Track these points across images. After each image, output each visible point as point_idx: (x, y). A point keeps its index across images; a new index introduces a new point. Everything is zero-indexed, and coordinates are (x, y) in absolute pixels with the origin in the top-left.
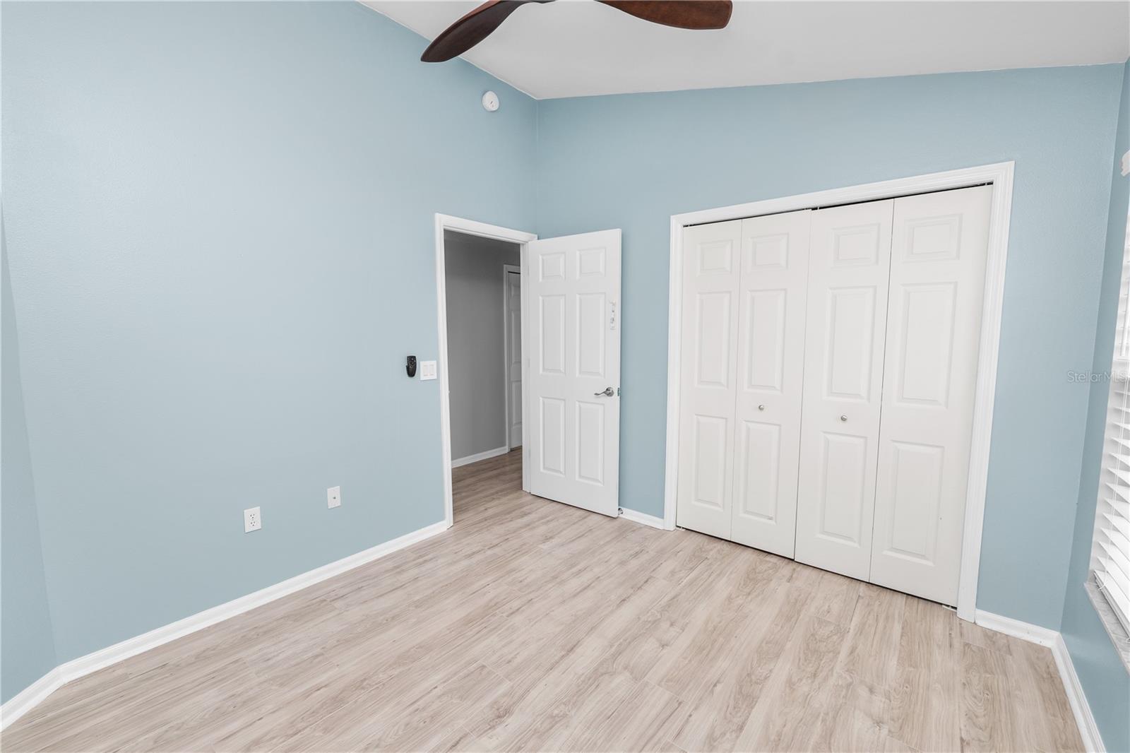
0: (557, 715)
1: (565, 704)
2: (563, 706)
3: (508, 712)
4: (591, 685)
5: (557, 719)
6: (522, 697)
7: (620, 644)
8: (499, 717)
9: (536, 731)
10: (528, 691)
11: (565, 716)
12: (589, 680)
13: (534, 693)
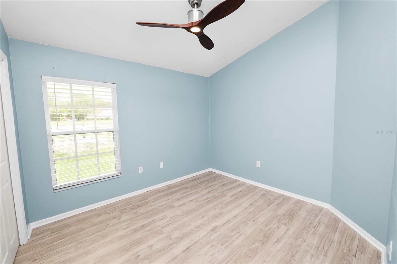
0: (198, 228)
1: (195, 231)
2: (196, 230)
3: (212, 230)
4: (185, 235)
5: (198, 227)
6: (207, 234)
7: (167, 249)
8: (214, 229)
9: (204, 225)
10: (206, 235)
11: (196, 228)
12: (185, 237)
13: (204, 234)
